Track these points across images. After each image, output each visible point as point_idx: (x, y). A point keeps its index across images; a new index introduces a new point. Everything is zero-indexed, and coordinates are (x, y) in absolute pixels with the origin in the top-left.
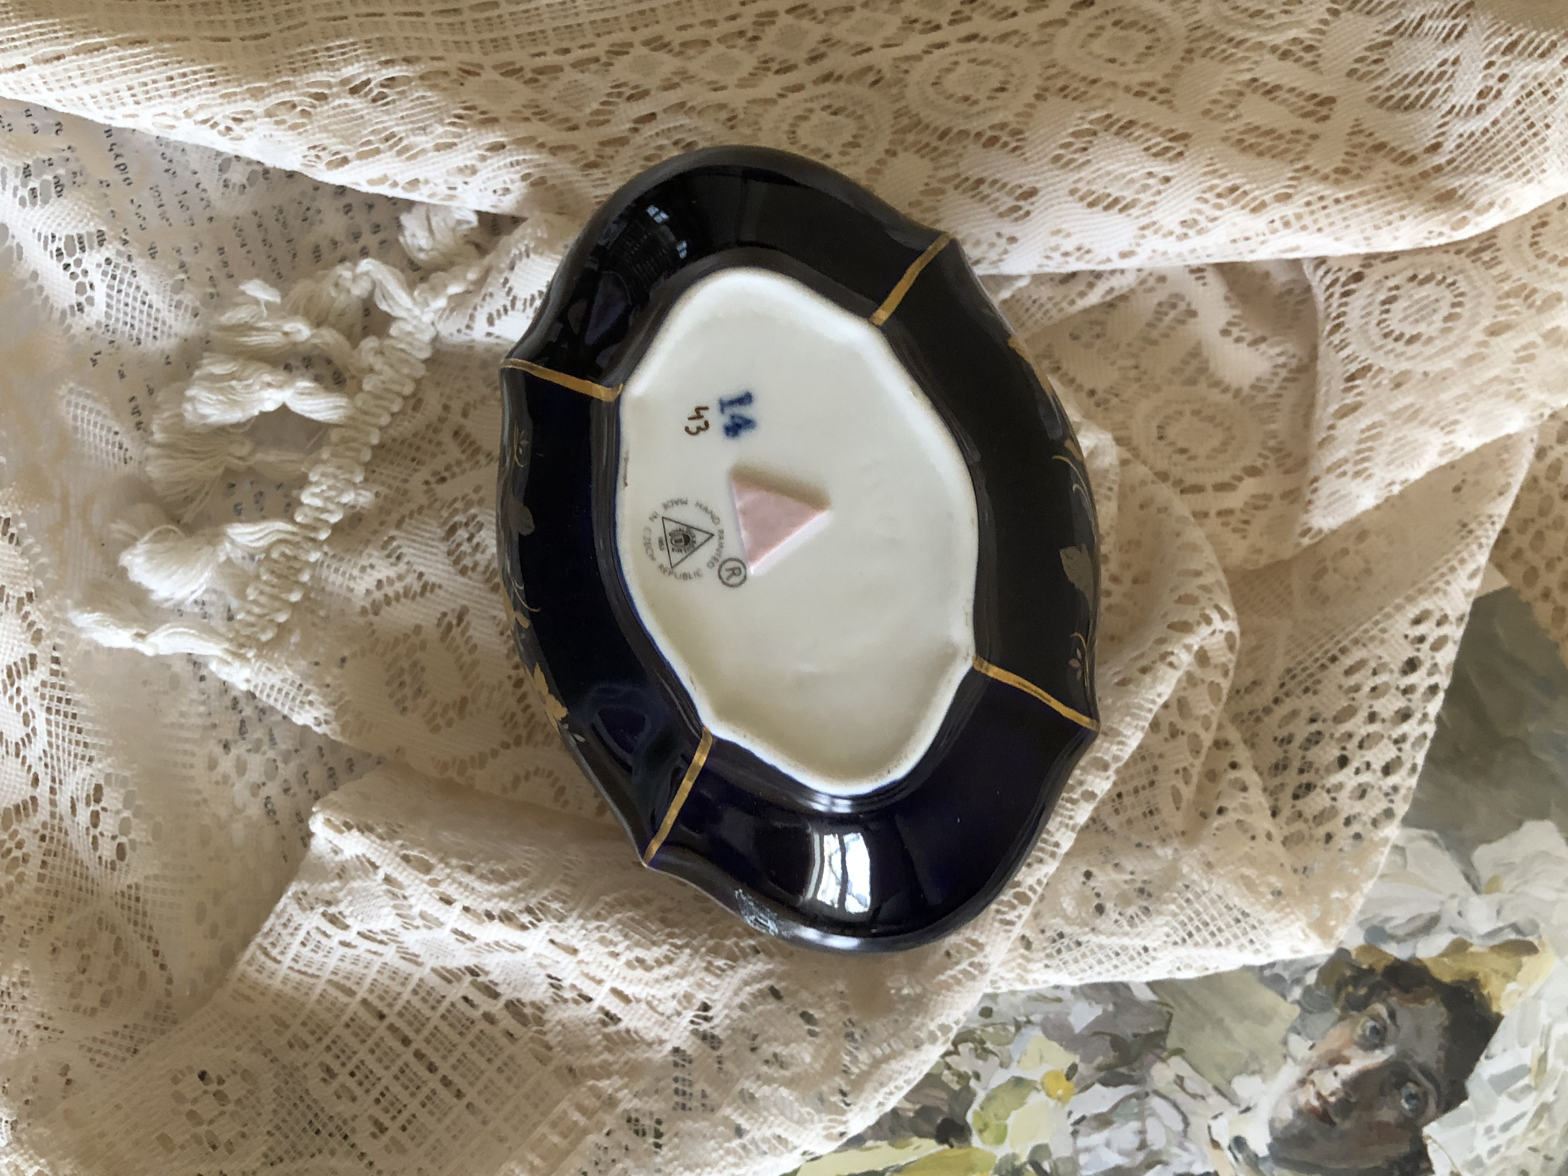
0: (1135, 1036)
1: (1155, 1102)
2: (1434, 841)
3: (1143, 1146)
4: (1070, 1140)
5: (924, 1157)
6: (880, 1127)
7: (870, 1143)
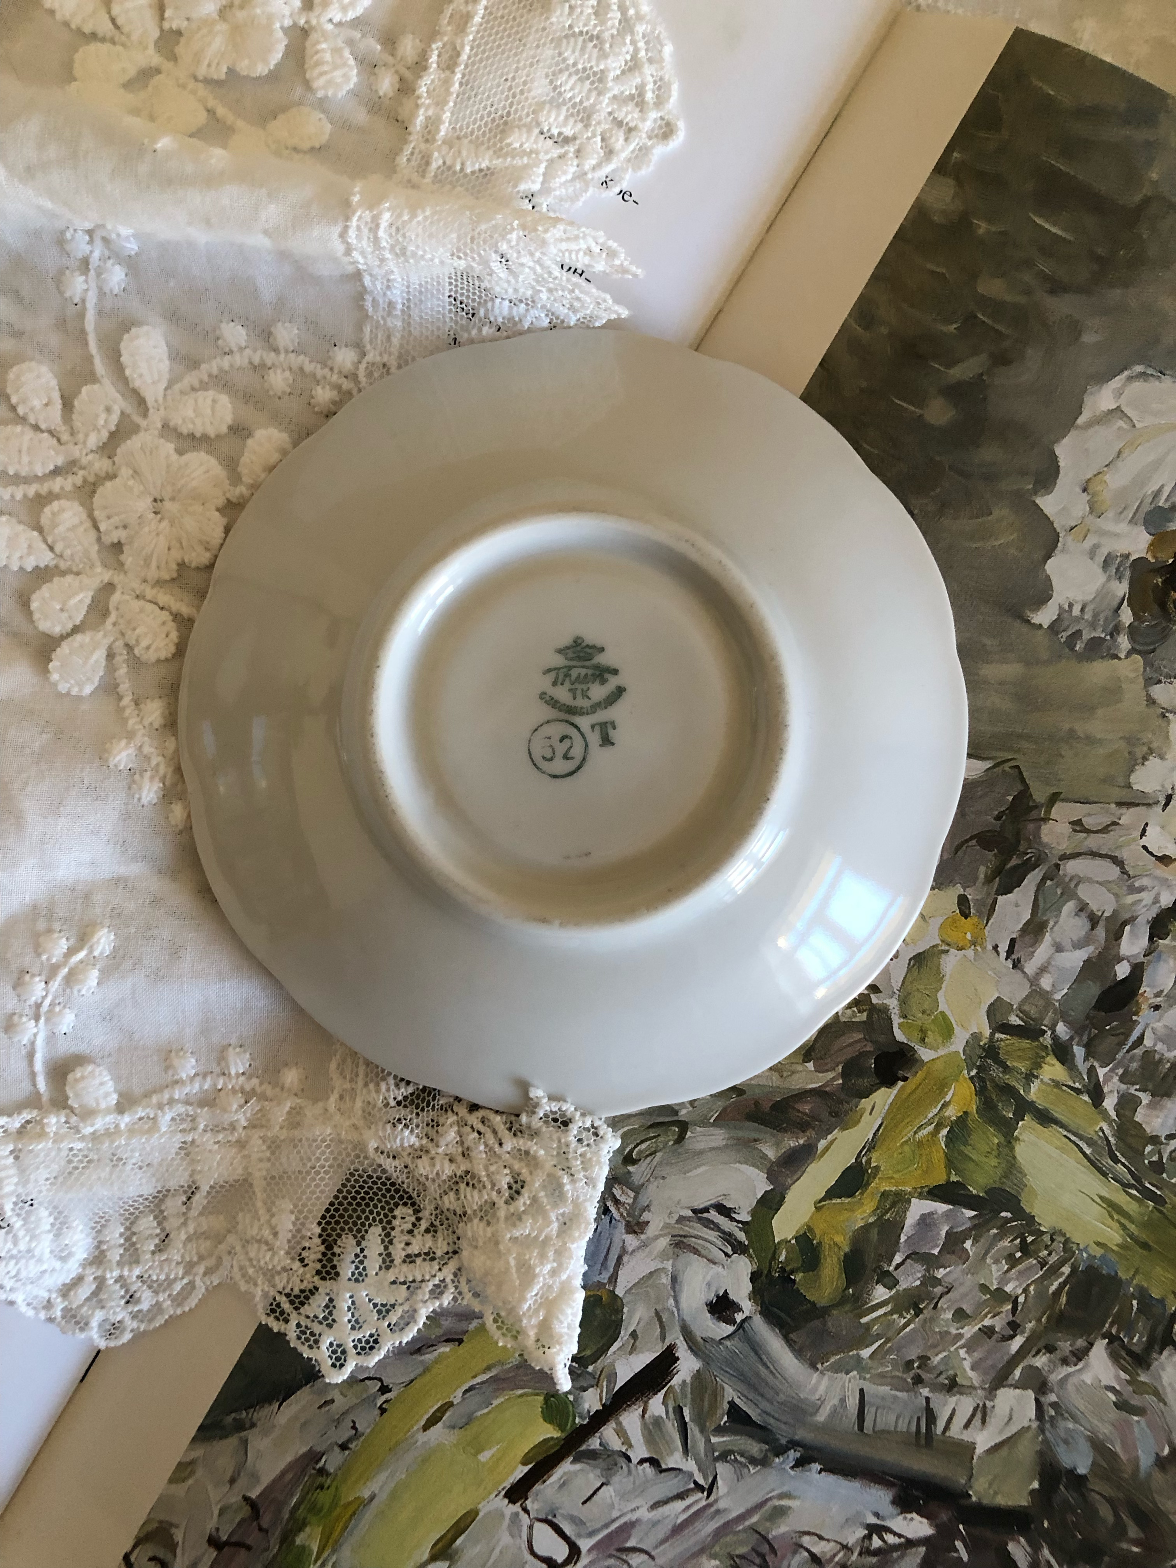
0: (998, 818)
1: (1072, 867)
2: (1143, 375)
3: (1094, 921)
4: (1018, 975)
5: (888, 1112)
6: (820, 1121)
7: (822, 1144)
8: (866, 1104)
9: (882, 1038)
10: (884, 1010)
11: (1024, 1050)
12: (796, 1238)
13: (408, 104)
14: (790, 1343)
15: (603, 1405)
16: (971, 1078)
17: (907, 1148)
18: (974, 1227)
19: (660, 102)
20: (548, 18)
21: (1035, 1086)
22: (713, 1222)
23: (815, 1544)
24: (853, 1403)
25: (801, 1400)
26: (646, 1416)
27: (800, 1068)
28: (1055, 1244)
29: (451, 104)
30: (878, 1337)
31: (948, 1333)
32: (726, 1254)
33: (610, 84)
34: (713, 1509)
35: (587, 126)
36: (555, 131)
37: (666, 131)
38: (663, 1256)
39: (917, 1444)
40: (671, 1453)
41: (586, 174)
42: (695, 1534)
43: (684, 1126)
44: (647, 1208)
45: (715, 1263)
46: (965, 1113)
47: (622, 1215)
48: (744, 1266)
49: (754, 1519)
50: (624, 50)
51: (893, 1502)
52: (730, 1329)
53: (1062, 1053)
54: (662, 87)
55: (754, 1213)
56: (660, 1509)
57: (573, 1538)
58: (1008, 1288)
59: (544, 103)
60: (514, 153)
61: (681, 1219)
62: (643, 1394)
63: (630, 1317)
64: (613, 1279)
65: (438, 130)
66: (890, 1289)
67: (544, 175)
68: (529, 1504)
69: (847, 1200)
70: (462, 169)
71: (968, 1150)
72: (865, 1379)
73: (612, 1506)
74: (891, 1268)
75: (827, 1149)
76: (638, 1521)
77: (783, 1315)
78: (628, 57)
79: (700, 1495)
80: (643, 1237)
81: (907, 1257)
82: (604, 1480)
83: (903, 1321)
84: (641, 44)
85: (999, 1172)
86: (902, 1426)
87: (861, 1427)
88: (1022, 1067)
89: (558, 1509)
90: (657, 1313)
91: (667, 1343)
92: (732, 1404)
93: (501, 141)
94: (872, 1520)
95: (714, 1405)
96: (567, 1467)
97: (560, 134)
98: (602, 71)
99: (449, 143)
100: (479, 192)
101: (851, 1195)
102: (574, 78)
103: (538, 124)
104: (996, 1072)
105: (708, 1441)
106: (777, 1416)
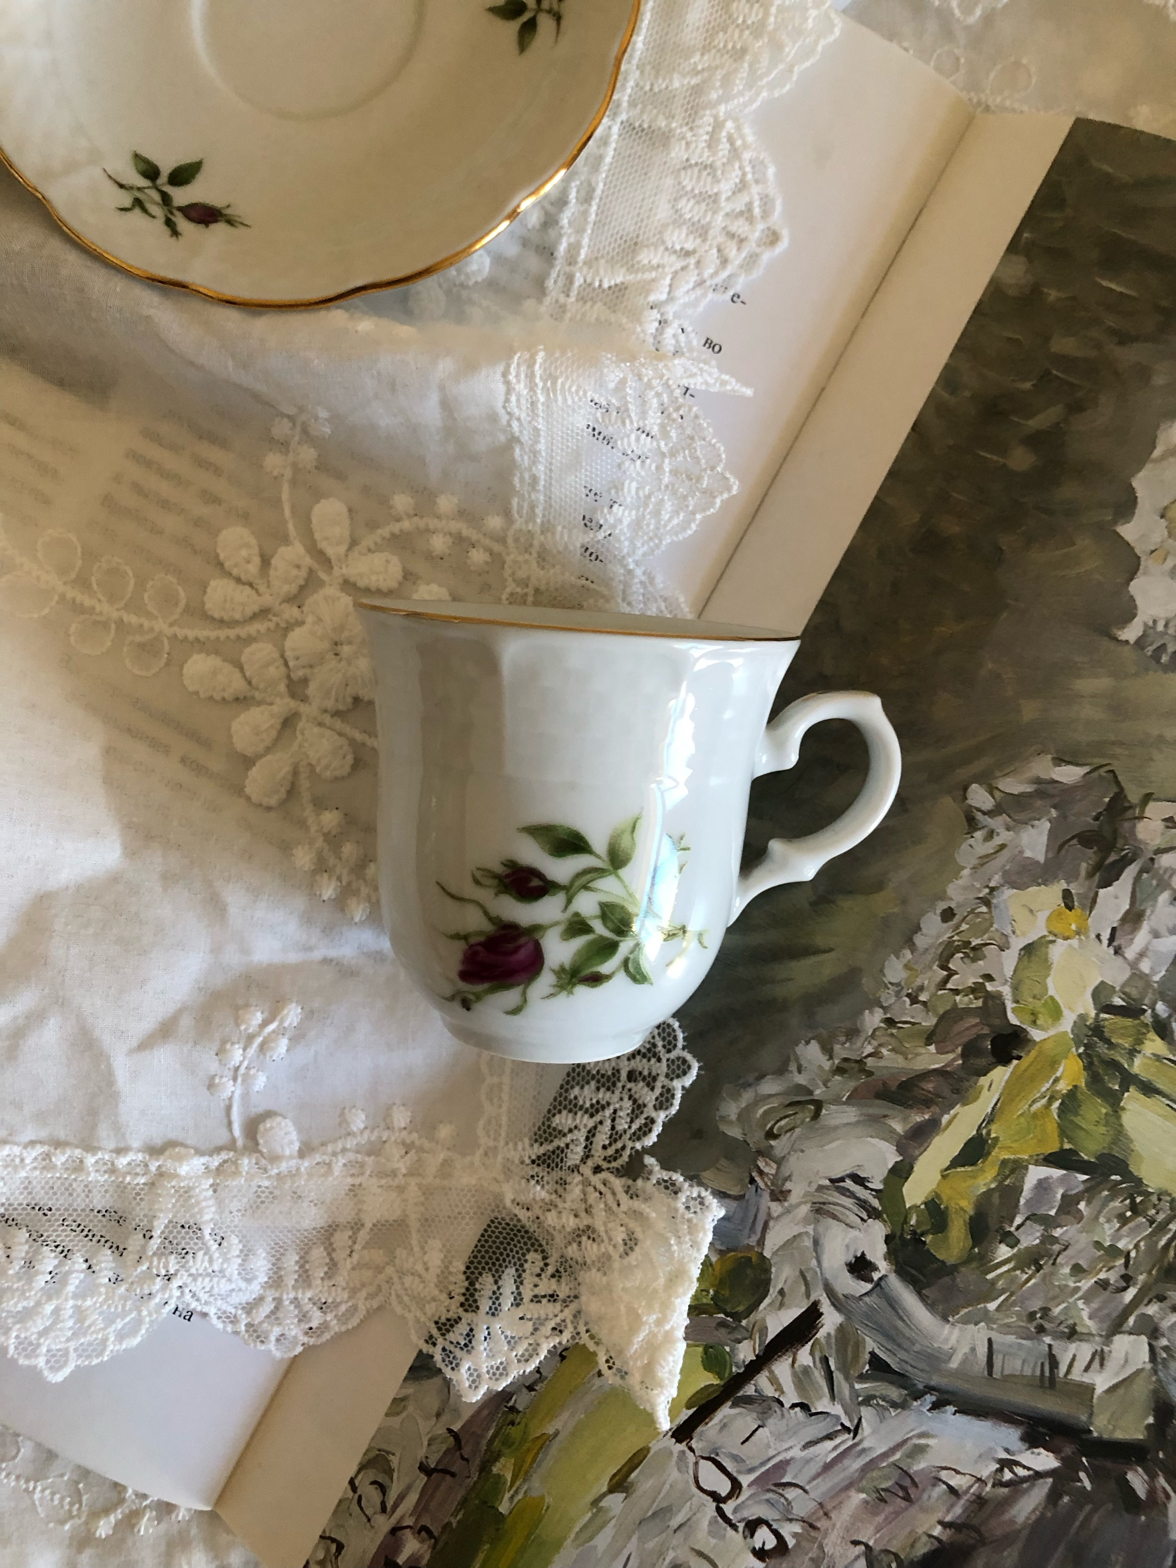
0: (1097, 818)
1: (1165, 861)
4: (1119, 960)
5: (1004, 1088)
6: (943, 1098)
7: (945, 1119)
8: (984, 1081)
9: (997, 1022)
10: (997, 998)
11: (1125, 1028)
12: (925, 1203)
13: (552, 233)
14: (923, 1298)
15: (757, 1356)
16: (1080, 1055)
17: (1022, 1120)
18: (1087, 1190)
19: (766, 214)
20: (668, 154)
21: (1137, 1061)
22: (848, 1190)
23: (952, 1477)
24: (982, 1351)
25: (934, 1349)
26: (796, 1365)
27: (922, 1050)
28: (1162, 1203)
29: (589, 231)
30: (1003, 1291)
31: (1067, 1286)
32: (862, 1219)
33: (723, 204)
34: (860, 1448)
35: (704, 240)
36: (678, 247)
37: (773, 238)
38: (806, 1221)
39: (1042, 1386)
40: (820, 1398)
41: (705, 281)
42: (844, 1470)
43: (819, 1105)
44: (788, 1178)
45: (852, 1227)
46: (1075, 1087)
47: (766, 1185)
48: (878, 1230)
49: (898, 1456)
50: (734, 175)
51: (1023, 1439)
52: (869, 1286)
53: (1162, 1029)
54: (767, 202)
55: (886, 1181)
56: (812, 1449)
57: (735, 1474)
58: (1120, 1245)
59: (668, 225)
60: (644, 269)
61: (821, 1188)
62: (792, 1346)
63: (777, 1277)
64: (761, 1242)
65: (578, 254)
66: (1012, 1247)
67: (670, 286)
68: (694, 1444)
69: (969, 1169)
70: (600, 286)
71: (1078, 1120)
72: (992, 1329)
73: (768, 1446)
74: (1012, 1229)
75: (950, 1122)
76: (792, 1459)
77: (914, 1272)
78: (737, 180)
79: (846, 1436)
80: (786, 1204)
81: (1027, 1219)
82: (760, 1423)
83: (1025, 1276)
84: (748, 169)
85: (1108, 1139)
86: (1028, 1371)
87: (990, 1373)
88: (1126, 1043)
89: (719, 1448)
90: (802, 1275)
91: (812, 1299)
92: (872, 1354)
93: (633, 259)
94: (1004, 1456)
95: (856, 1356)
96: (726, 1411)
97: (682, 249)
98: (716, 194)
99: (588, 263)
100: (616, 305)
101: (973, 1163)
102: (692, 202)
103: (663, 242)
104: (1102, 1049)
105: (852, 1387)
106: (913, 1363)
